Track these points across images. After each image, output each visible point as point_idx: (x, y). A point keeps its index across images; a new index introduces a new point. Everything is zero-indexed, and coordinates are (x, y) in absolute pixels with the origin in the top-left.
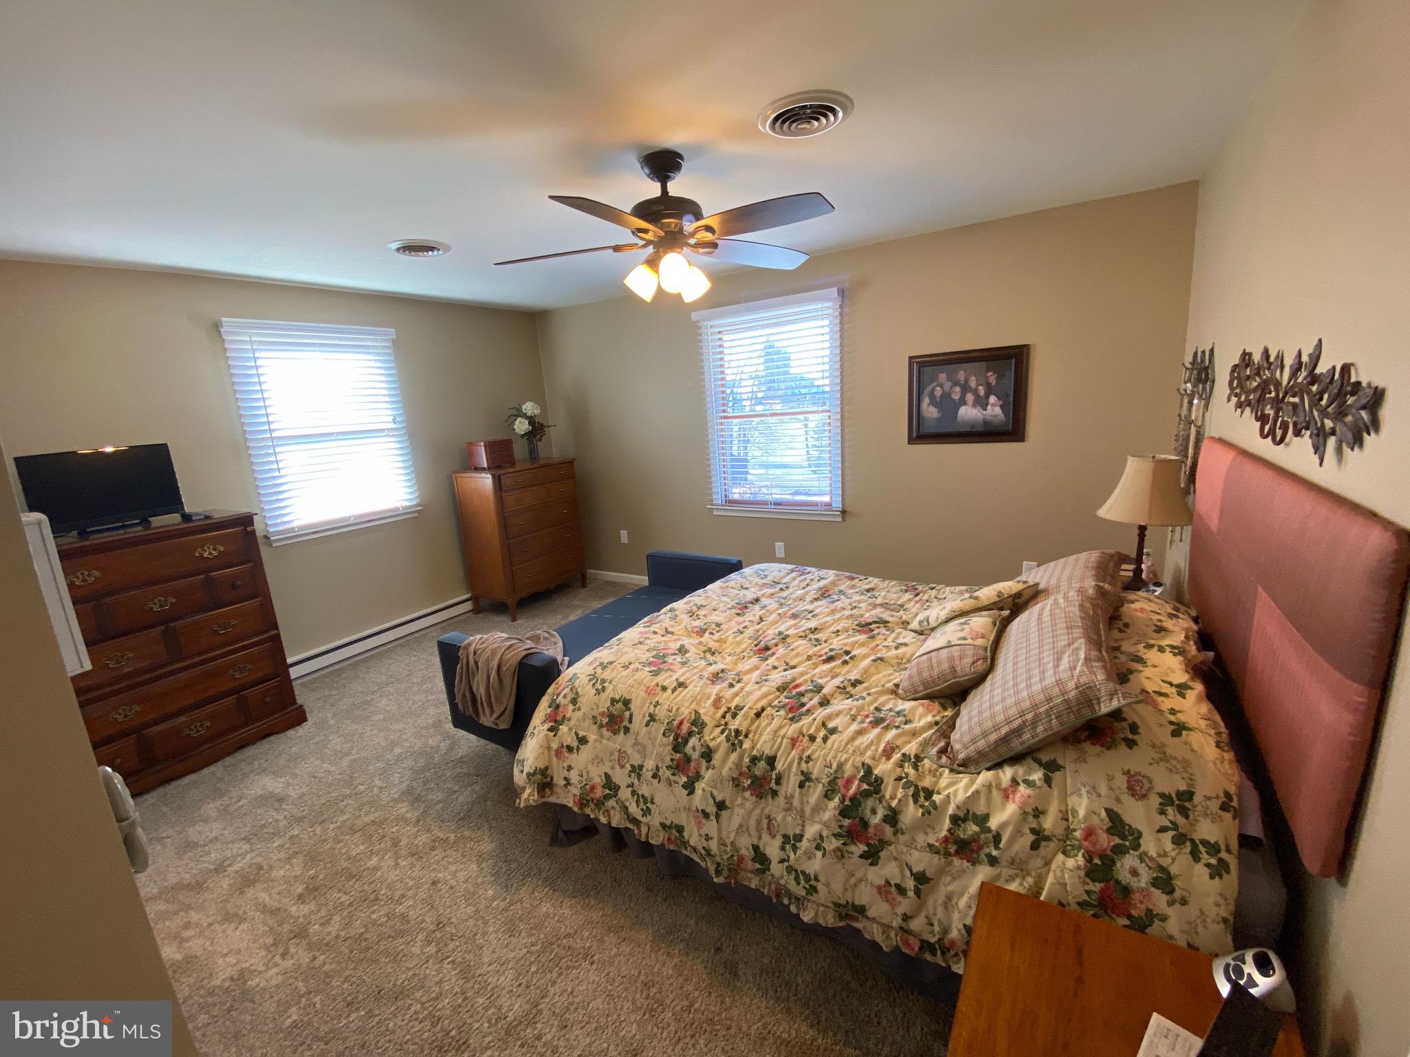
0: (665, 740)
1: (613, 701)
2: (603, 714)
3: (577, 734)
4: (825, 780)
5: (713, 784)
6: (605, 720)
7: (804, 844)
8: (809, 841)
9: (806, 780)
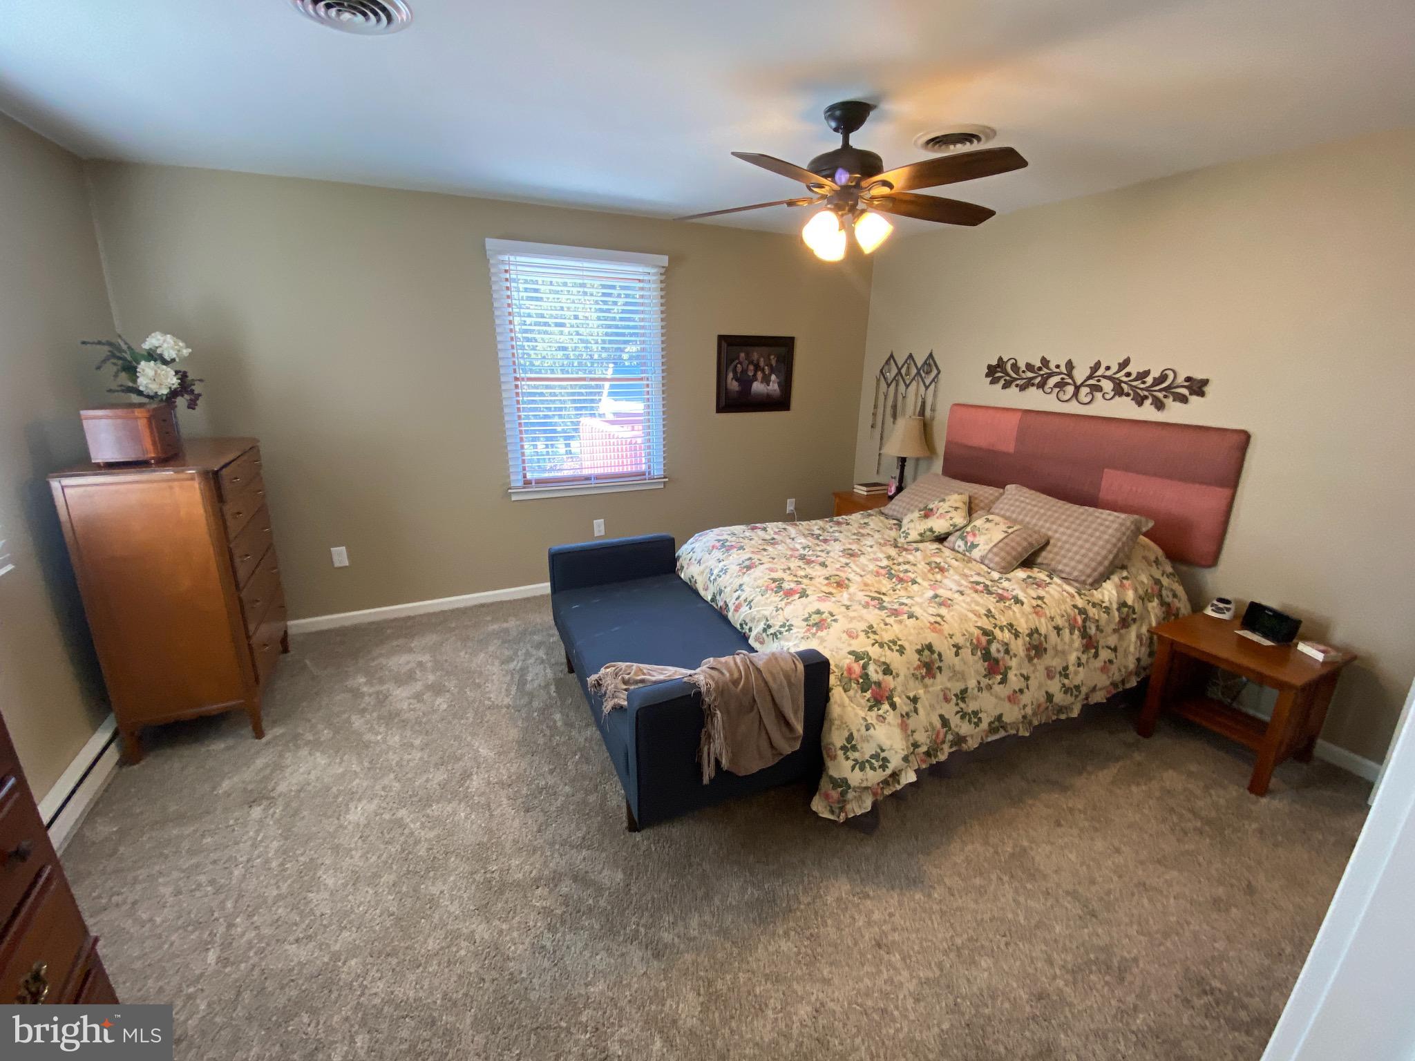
0: (976, 658)
1: (919, 652)
2: (918, 668)
3: (908, 698)
4: (1067, 625)
5: (1020, 666)
6: (924, 671)
7: (1071, 669)
8: (1074, 665)
9: (1058, 629)
